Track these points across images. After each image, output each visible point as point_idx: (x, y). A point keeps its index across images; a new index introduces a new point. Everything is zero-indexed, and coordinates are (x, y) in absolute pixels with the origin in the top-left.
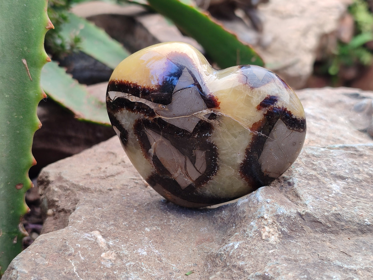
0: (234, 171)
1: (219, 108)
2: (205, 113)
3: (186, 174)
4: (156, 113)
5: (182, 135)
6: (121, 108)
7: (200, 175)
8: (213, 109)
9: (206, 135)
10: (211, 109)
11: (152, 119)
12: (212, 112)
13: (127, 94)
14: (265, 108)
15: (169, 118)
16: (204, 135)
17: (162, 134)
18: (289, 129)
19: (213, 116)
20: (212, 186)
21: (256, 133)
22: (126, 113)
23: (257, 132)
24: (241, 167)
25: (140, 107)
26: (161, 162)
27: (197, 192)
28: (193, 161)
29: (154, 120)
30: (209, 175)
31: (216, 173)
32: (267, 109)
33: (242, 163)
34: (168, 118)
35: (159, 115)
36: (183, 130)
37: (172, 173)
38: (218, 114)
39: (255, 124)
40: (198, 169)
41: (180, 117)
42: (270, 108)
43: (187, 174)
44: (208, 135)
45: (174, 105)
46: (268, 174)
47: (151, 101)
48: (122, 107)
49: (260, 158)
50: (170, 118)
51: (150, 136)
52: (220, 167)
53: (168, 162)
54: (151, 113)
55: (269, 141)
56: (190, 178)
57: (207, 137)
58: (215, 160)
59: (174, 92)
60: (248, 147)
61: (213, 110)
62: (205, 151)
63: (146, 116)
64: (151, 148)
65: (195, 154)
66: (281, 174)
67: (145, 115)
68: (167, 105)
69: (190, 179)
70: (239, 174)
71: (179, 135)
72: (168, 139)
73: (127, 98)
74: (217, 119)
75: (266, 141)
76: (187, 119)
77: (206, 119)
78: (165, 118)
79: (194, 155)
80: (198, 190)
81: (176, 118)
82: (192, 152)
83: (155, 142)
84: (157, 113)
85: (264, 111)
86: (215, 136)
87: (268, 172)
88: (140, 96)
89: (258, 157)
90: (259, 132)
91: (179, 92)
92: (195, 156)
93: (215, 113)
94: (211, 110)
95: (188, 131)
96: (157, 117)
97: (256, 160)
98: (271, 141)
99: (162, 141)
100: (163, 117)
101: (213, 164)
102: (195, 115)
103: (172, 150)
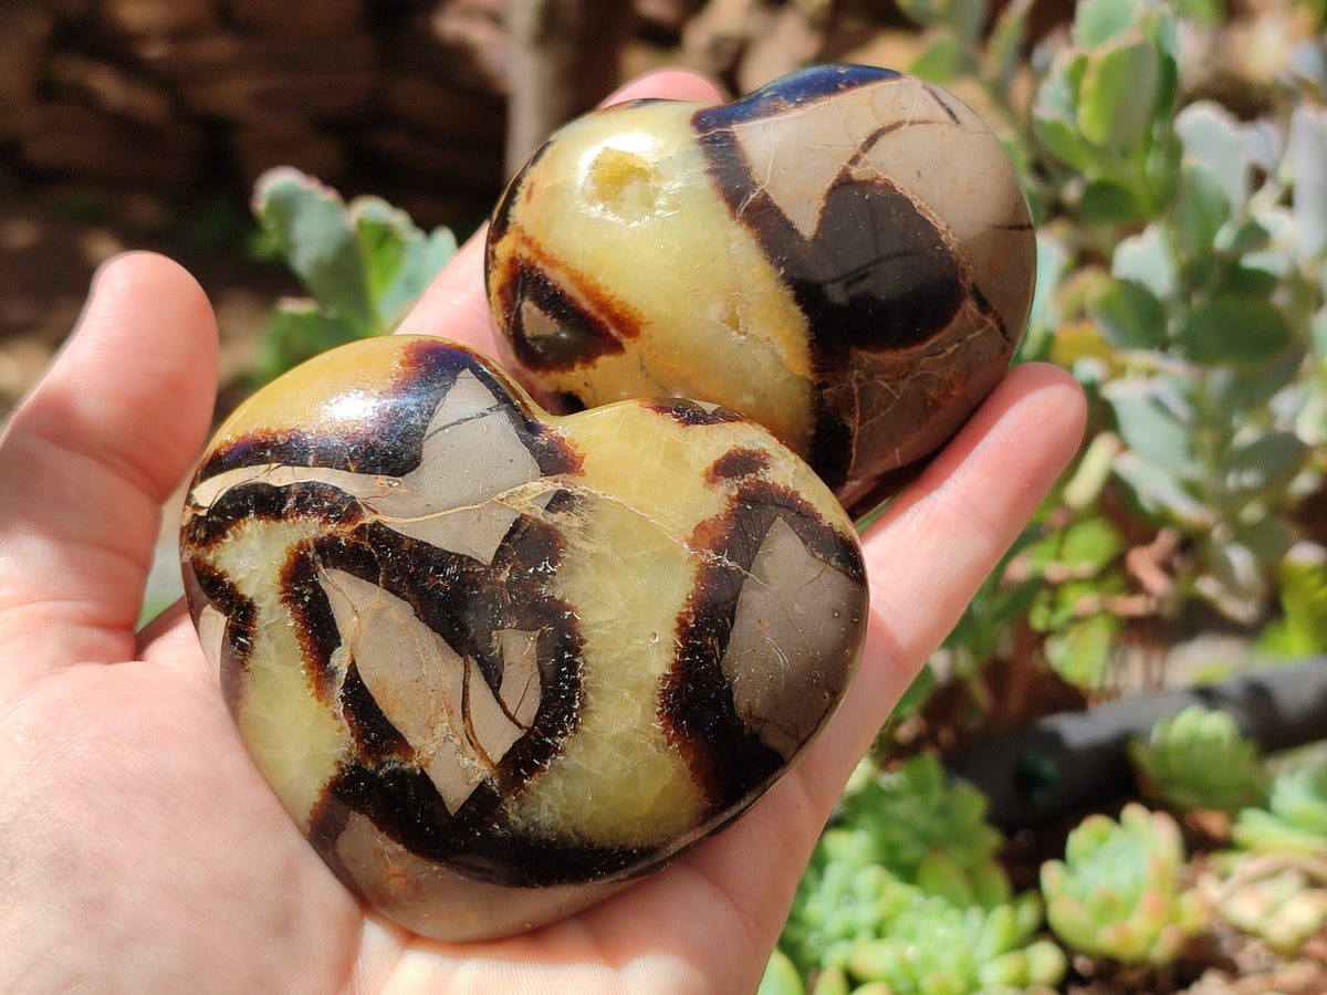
0: (640, 711)
1: (583, 474)
2: (536, 492)
3: (467, 736)
4: (364, 509)
5: (455, 575)
6: (238, 520)
7: (519, 734)
8: (560, 477)
9: (540, 570)
10: (556, 476)
11: (349, 528)
12: (560, 486)
13: (263, 467)
14: (730, 480)
15: (410, 520)
16: (531, 571)
17: (383, 582)
18: (814, 556)
19: (560, 500)
20: (562, 783)
21: (708, 555)
22: (255, 532)
23: (711, 552)
24: (665, 693)
25: (308, 499)
26: (375, 696)
27: (503, 819)
28: (494, 678)
29: (356, 532)
30: (552, 734)
31: (575, 721)
32: (737, 482)
33: (667, 675)
34: (405, 521)
35: (375, 512)
36: (459, 557)
37: (414, 740)
38: (576, 492)
39: (701, 527)
40: (511, 709)
41: (449, 512)
42: (746, 480)
43: (471, 737)
44: (546, 568)
45: (429, 473)
46: (759, 727)
47: (348, 470)
48: (241, 513)
49: (729, 652)
50: (415, 520)
51: (338, 594)
52: (591, 697)
53: (402, 694)
54: (348, 510)
55: (753, 588)
56: (483, 754)
57: (542, 577)
58: (573, 667)
59: (428, 432)
60: (685, 610)
61: (562, 482)
62: (538, 633)
63: (329, 523)
64: (340, 645)
65: (501, 649)
66: (802, 737)
67: (326, 521)
68: (402, 475)
69: (481, 758)
70: (658, 726)
71: (443, 579)
72: (404, 598)
73: (262, 480)
74: (576, 510)
75: (744, 588)
76: (474, 517)
77: (539, 513)
78: (397, 520)
79: (497, 651)
80: (511, 808)
81: (433, 516)
82: (490, 639)
83: (356, 619)
84: (367, 507)
85: (729, 488)
86: (571, 573)
87: (758, 719)
88: (310, 463)
89: (721, 650)
90: (717, 554)
91: (447, 431)
92: (501, 655)
93: (569, 491)
94: (556, 481)
95: (477, 559)
96: (368, 519)
97: (714, 660)
98: (759, 589)
99: (382, 610)
100: (387, 519)
101: (565, 681)
102: (502, 500)
103: (417, 641)
